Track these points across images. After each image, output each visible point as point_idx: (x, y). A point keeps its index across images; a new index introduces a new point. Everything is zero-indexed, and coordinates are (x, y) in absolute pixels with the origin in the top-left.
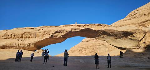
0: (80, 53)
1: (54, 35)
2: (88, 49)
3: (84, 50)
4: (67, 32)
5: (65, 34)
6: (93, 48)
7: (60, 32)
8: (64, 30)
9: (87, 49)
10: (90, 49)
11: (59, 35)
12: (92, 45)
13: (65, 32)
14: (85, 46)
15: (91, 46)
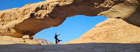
0: (93, 40)
1: (36, 14)
2: (102, 35)
3: (96, 36)
4: (53, 8)
5: (51, 11)
6: (108, 34)
7: (44, 9)
8: (48, 5)
9: (100, 35)
10: (104, 35)
11: (43, 13)
12: (106, 30)
13: (50, 7)
14: (98, 32)
15: (105, 32)
